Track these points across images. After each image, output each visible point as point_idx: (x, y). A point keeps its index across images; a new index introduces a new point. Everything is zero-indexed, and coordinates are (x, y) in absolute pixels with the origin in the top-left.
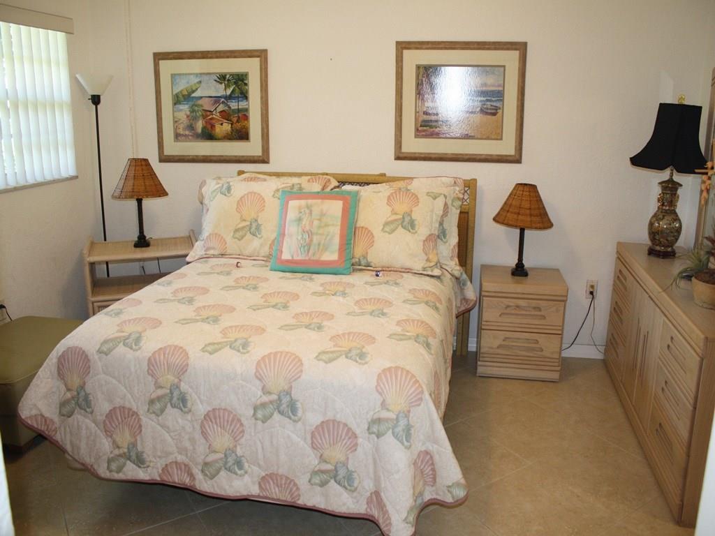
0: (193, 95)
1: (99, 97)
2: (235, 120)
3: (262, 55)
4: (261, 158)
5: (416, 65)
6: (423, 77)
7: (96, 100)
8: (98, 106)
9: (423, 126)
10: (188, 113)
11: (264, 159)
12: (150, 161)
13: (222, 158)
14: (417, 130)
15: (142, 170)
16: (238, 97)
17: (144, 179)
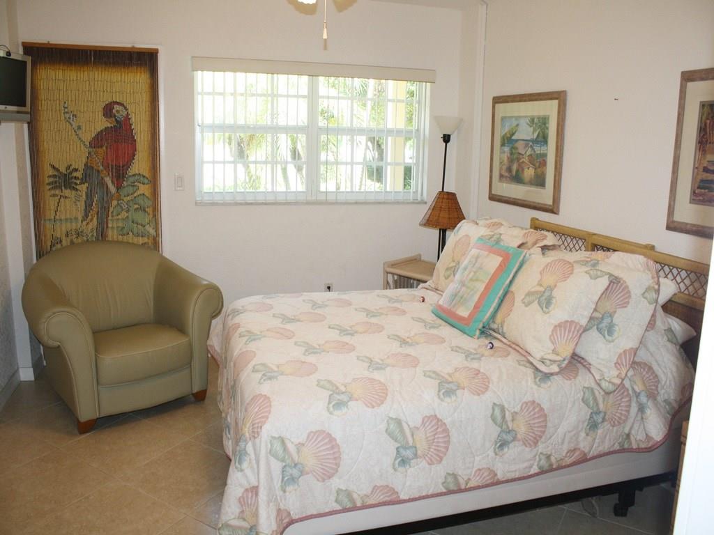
0: (513, 138)
1: (449, 136)
2: (537, 164)
3: (560, 97)
4: (550, 208)
5: (701, 102)
6: (708, 119)
7: (446, 139)
8: (448, 144)
9: (701, 189)
10: (509, 155)
11: (553, 209)
12: (457, 196)
13: (525, 203)
14: (694, 193)
15: (442, 202)
16: (541, 142)
17: (441, 210)
